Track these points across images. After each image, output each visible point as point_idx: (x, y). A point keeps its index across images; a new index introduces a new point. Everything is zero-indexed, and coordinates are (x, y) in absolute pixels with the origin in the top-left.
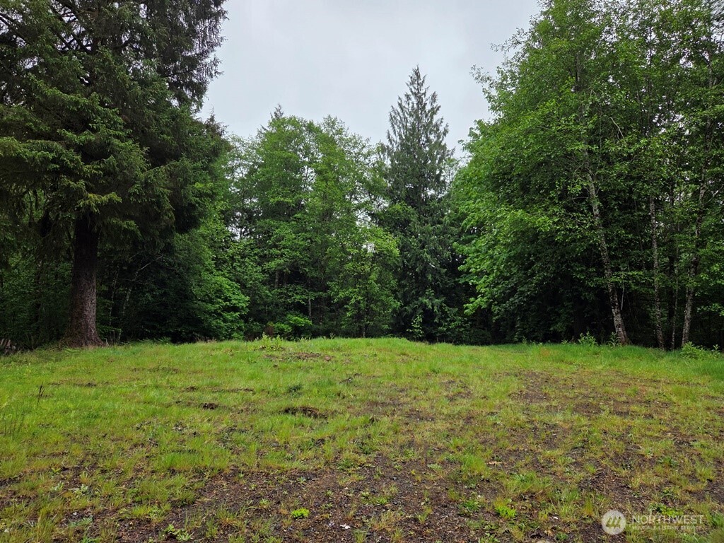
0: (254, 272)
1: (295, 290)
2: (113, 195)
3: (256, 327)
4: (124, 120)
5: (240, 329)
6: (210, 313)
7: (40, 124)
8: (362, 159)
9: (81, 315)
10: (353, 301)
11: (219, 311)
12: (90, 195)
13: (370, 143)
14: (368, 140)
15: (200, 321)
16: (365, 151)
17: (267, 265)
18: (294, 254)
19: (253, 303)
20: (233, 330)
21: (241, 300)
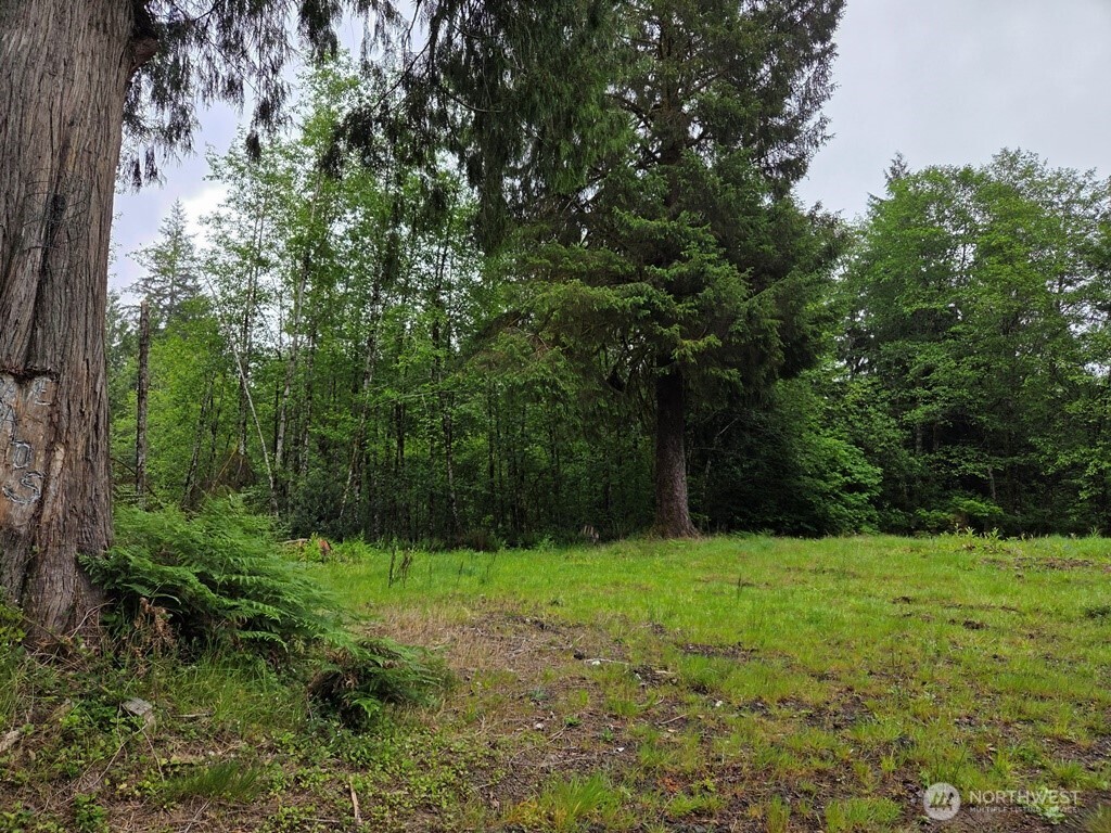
0: (885, 428)
1: (964, 454)
2: (712, 338)
3: (897, 516)
4: (716, 237)
5: (870, 520)
6: (824, 495)
7: (625, 264)
8: (1077, 209)
9: (672, 498)
10: (1091, 471)
11: (837, 491)
12: (685, 342)
13: (1095, 179)
14: (1090, 173)
15: (810, 506)
16: (1085, 194)
17: (908, 416)
18: (957, 393)
19: (888, 478)
20: (861, 520)
21: (868, 473)
